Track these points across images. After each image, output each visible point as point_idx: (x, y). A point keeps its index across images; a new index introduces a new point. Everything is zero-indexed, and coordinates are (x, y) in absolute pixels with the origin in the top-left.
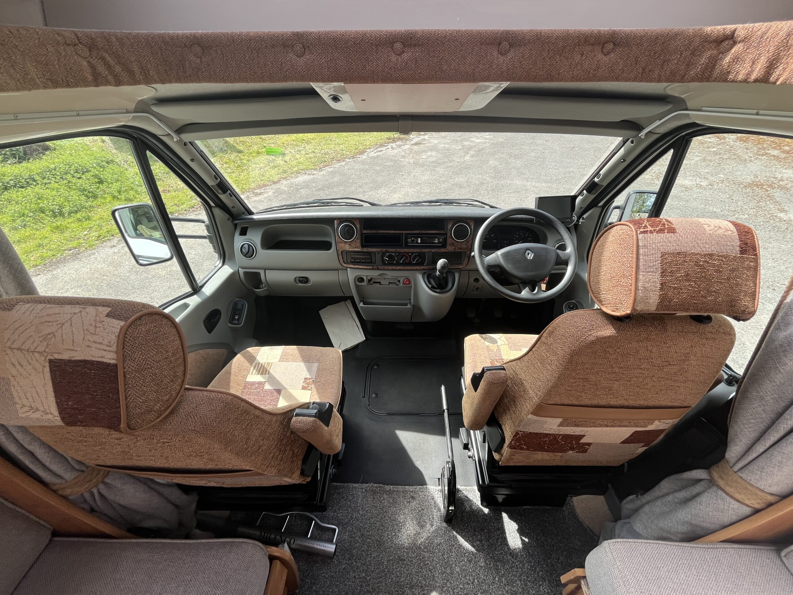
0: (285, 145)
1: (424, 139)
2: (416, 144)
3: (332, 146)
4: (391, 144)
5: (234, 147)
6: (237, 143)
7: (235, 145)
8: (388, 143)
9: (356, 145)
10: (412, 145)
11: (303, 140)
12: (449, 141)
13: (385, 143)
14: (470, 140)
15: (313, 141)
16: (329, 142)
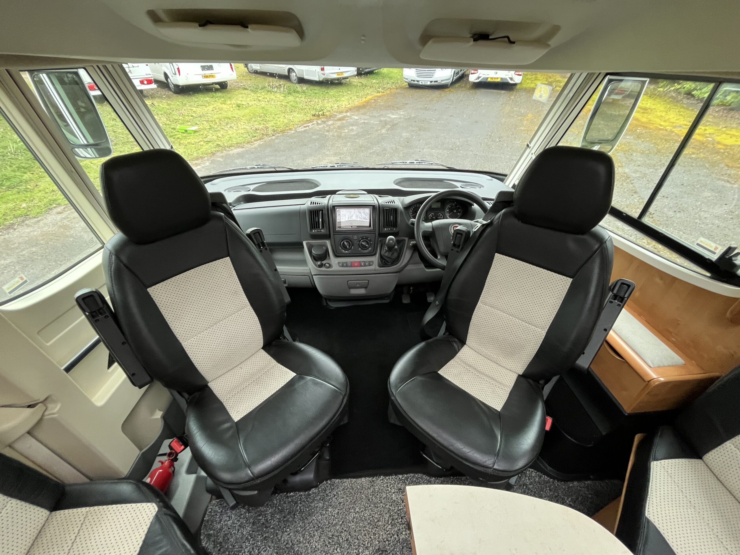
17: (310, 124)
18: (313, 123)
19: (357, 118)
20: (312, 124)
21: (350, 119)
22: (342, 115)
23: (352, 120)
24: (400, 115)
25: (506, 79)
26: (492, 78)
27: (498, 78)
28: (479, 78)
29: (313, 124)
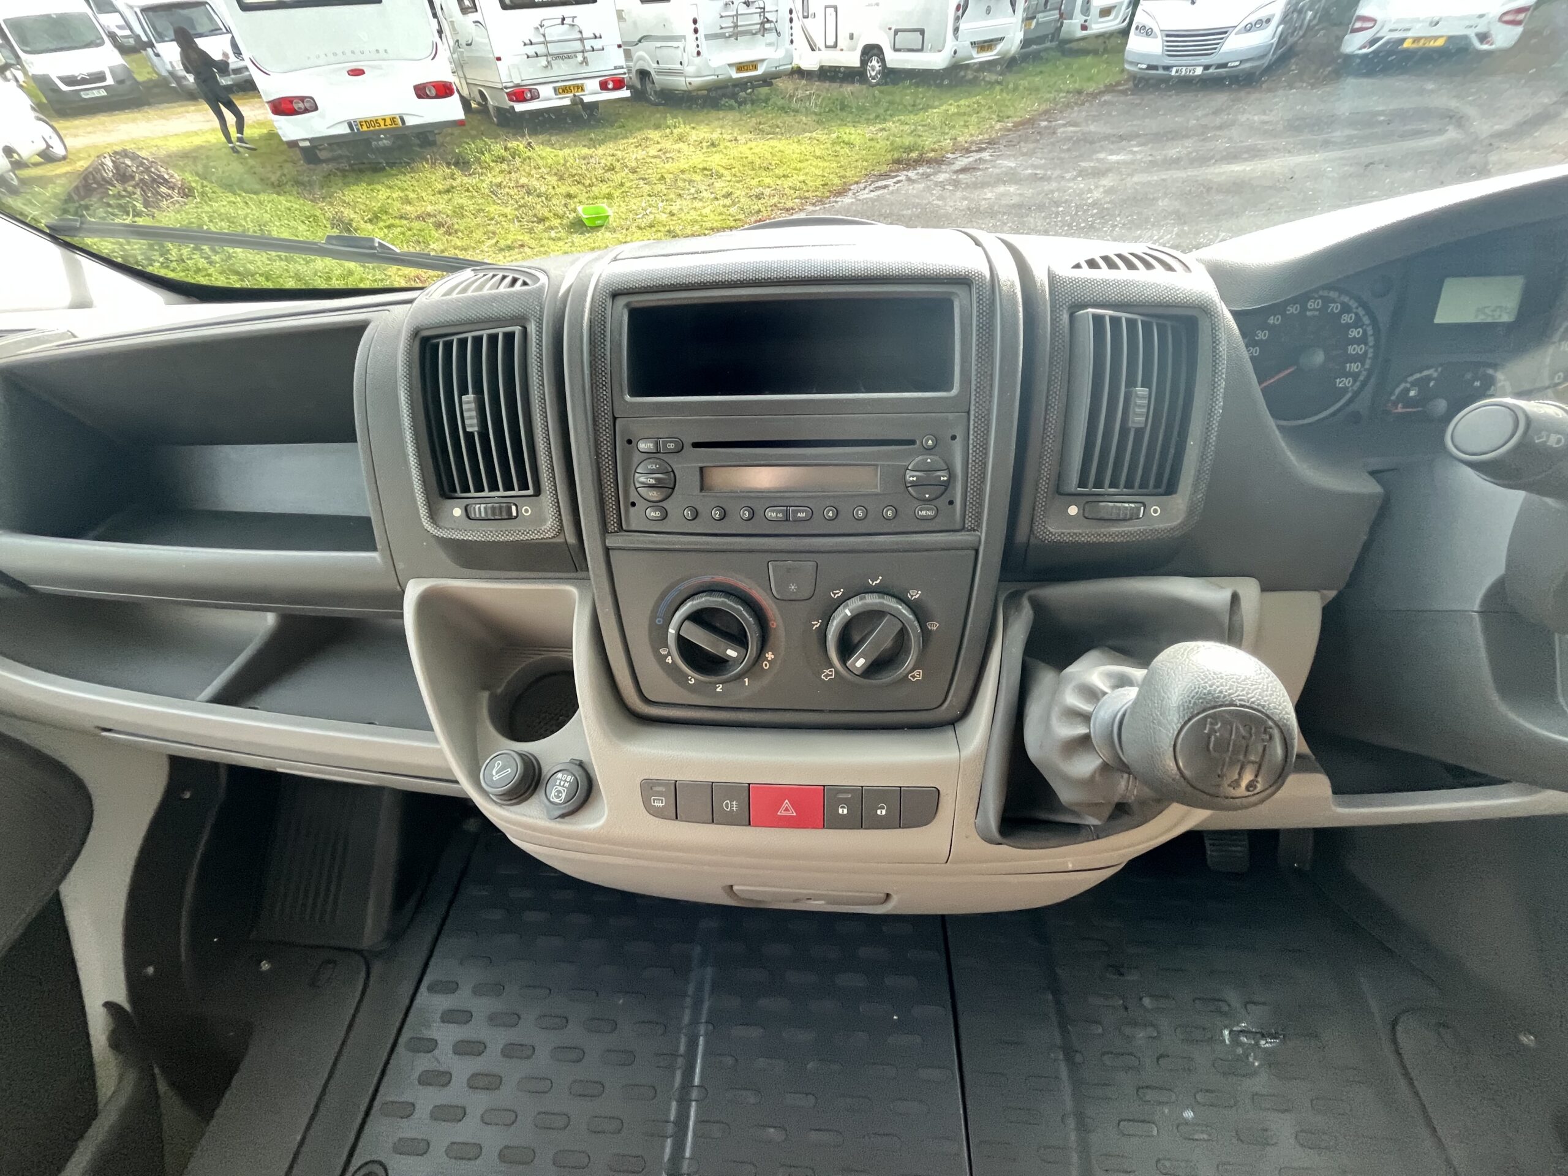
17: (890, 182)
18: (899, 178)
19: (1013, 165)
20: (895, 180)
21: (994, 167)
22: (971, 159)
23: (997, 171)
24: (1134, 153)
25: (1465, 38)
26: (1416, 40)
27: (1436, 38)
28: (1373, 42)
29: (899, 182)
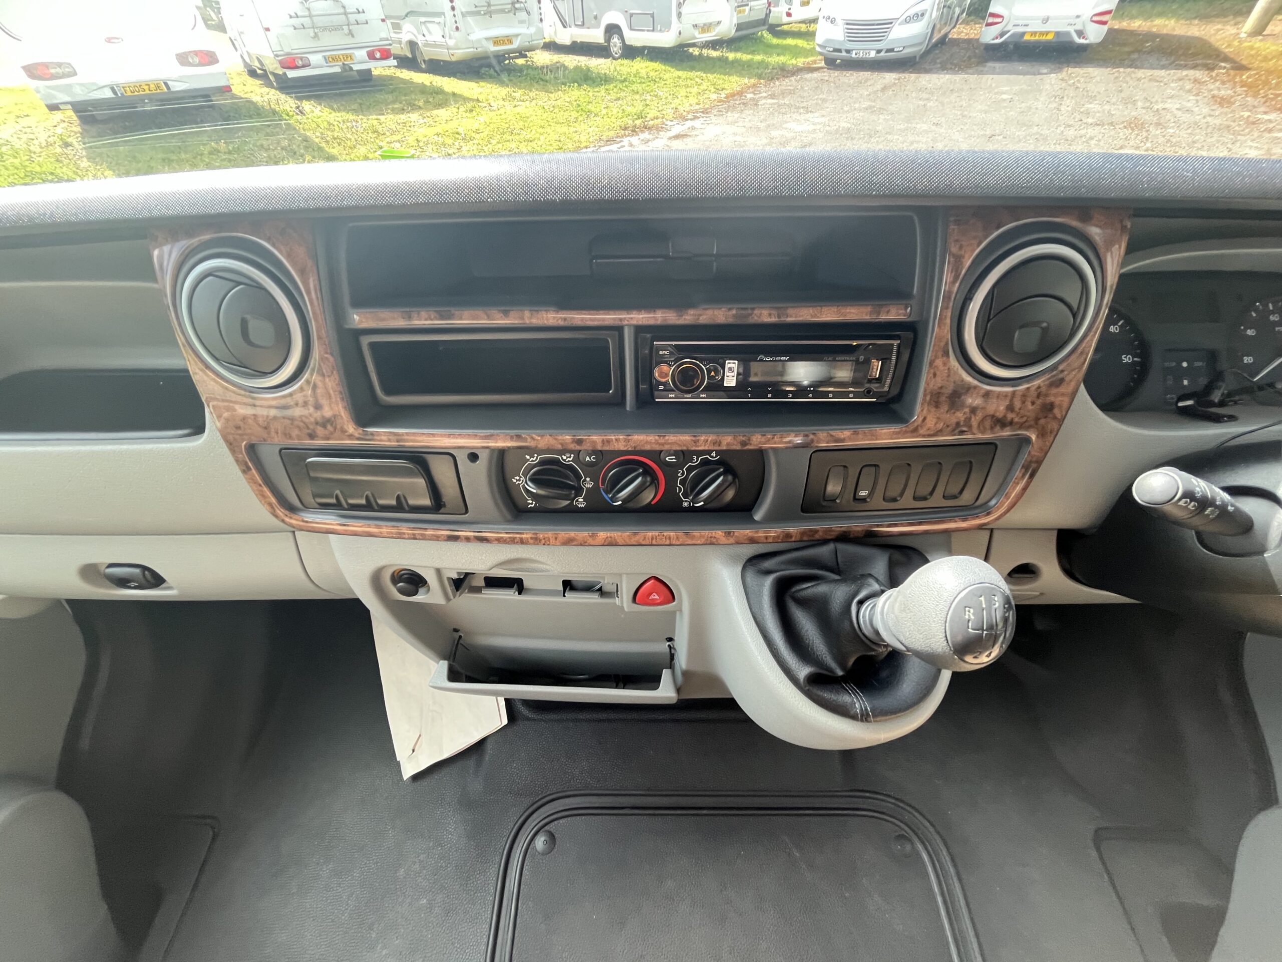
0: (421, 144)
1: (693, 128)
2: (677, 137)
3: (513, 145)
4: (629, 138)
5: (320, 149)
6: (327, 142)
7: (323, 145)
8: (623, 137)
9: (560, 141)
10: (670, 138)
11: (458, 133)
12: (744, 130)
13: (617, 137)
14: (784, 126)
15: (477, 136)
16: (507, 136)
21: (702, 134)
25: (1068, 34)
26: (1034, 33)
27: (1047, 33)
28: (1002, 34)
